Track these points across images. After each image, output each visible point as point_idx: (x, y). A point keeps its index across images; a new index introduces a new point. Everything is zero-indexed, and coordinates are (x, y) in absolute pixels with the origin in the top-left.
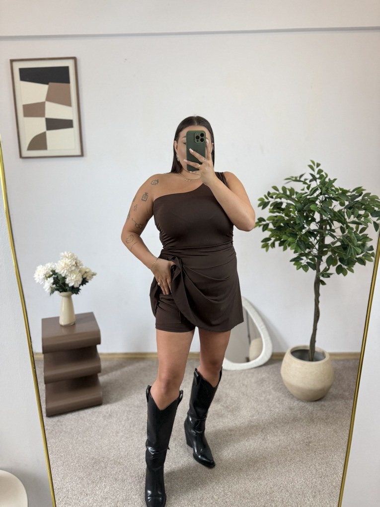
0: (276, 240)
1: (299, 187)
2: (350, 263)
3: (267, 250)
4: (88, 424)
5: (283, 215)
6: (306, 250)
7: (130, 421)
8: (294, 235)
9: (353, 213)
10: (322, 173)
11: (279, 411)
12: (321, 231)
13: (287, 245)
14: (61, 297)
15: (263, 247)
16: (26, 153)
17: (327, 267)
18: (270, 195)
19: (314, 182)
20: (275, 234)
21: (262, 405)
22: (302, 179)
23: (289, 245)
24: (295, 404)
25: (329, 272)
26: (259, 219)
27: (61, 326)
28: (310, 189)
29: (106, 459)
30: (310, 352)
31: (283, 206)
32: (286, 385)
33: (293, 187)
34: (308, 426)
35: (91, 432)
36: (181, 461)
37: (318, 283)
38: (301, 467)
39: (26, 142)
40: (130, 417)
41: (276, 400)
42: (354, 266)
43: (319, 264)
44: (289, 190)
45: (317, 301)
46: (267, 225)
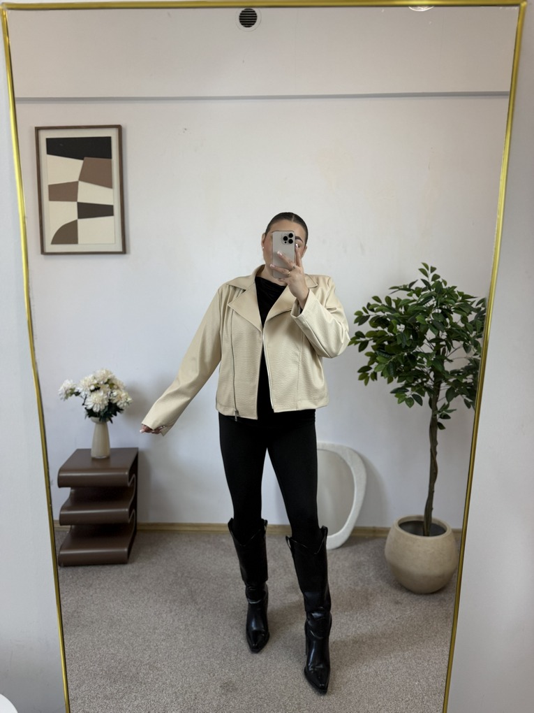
3: (366, 383)
4: (115, 616)
5: (386, 330)
6: (416, 379)
7: (173, 613)
10: (440, 280)
15: (361, 378)
16: (50, 248)
17: (447, 403)
18: (370, 308)
19: (428, 291)
22: (413, 287)
24: (403, 597)
25: (449, 409)
26: (356, 334)
29: (137, 664)
30: (425, 524)
33: (400, 297)
35: (120, 626)
36: (242, 669)
37: (435, 426)
38: (408, 681)
39: (51, 232)
40: (175, 608)
41: (378, 591)
43: (436, 400)
44: (394, 300)
45: (433, 451)
46: (366, 343)
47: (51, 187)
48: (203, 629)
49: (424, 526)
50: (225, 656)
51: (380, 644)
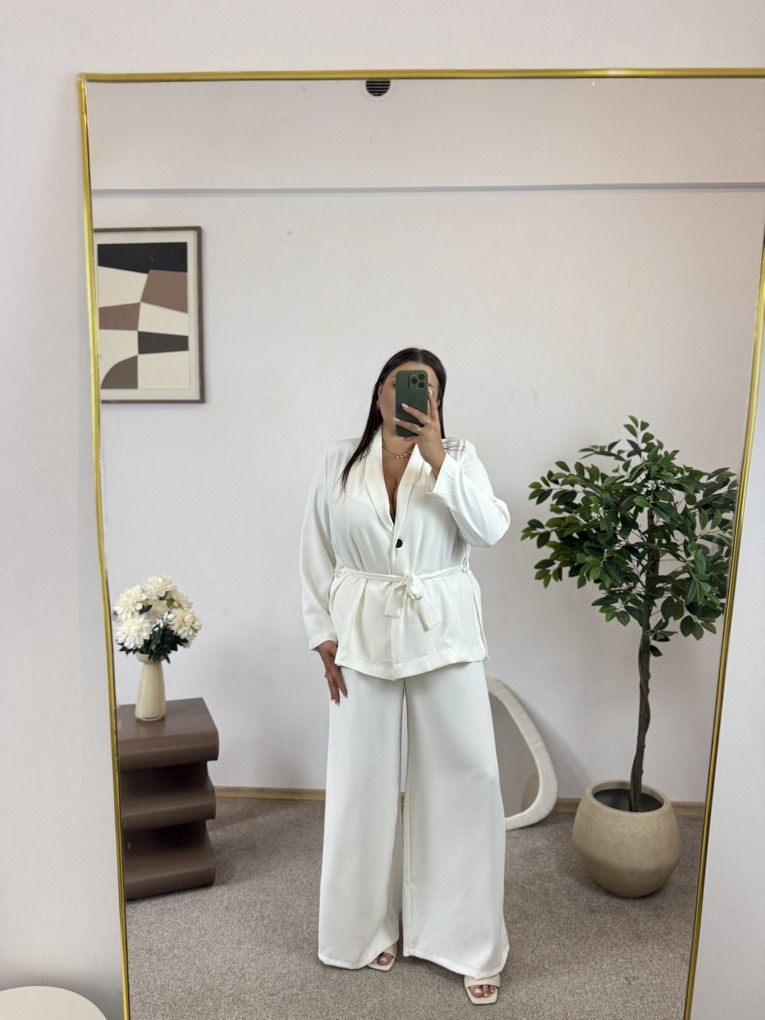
0: (564, 565)
1: (607, 466)
2: (709, 614)
3: (546, 584)
4: (182, 924)
5: (578, 516)
6: (621, 585)
7: (267, 921)
8: (598, 553)
9: (711, 517)
10: (651, 441)
13: (585, 574)
14: (142, 664)
15: (538, 577)
17: (664, 621)
18: (553, 478)
19: (637, 456)
20: (563, 552)
21: (534, 901)
22: (614, 451)
23: (589, 575)
24: (601, 901)
25: (666, 629)
26: (530, 523)
27: (139, 721)
28: (630, 469)
30: (632, 794)
31: (578, 500)
33: (596, 465)
34: (628, 946)
36: (369, 1005)
37: (647, 651)
41: (564, 892)
42: (716, 619)
43: (649, 615)
44: (589, 470)
45: (645, 690)
46: (548, 534)
48: (310, 944)
49: (631, 796)
51: (569, 972)
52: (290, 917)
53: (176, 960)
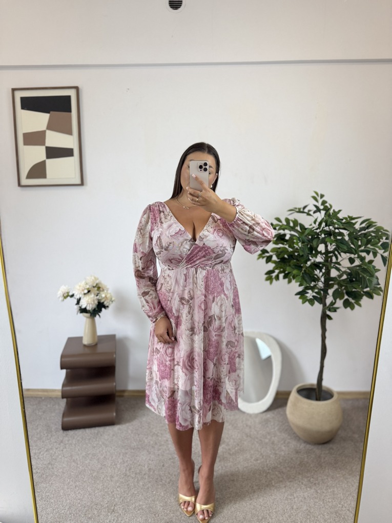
0: (280, 272)
2: (357, 297)
3: (271, 283)
4: (80, 467)
5: (287, 247)
6: (311, 282)
7: (126, 464)
8: (299, 267)
10: (326, 204)
11: (285, 454)
12: (326, 264)
13: (291, 277)
15: (267, 279)
16: (24, 181)
17: (334, 301)
19: (318, 213)
20: (280, 266)
21: (266, 448)
22: (306, 210)
23: (294, 278)
24: (301, 447)
25: (335, 306)
30: (317, 390)
31: (287, 237)
32: (292, 426)
33: (297, 219)
34: (316, 471)
35: (84, 476)
37: (325, 317)
38: (309, 517)
39: (25, 170)
40: (126, 460)
41: (282, 442)
42: (362, 300)
43: (326, 298)
44: (292, 221)
45: (323, 336)
46: (271, 257)
47: (25, 135)
48: (149, 476)
49: (316, 393)
50: (166, 500)
51: (285, 487)
52: (138, 461)
53: (77, 488)
